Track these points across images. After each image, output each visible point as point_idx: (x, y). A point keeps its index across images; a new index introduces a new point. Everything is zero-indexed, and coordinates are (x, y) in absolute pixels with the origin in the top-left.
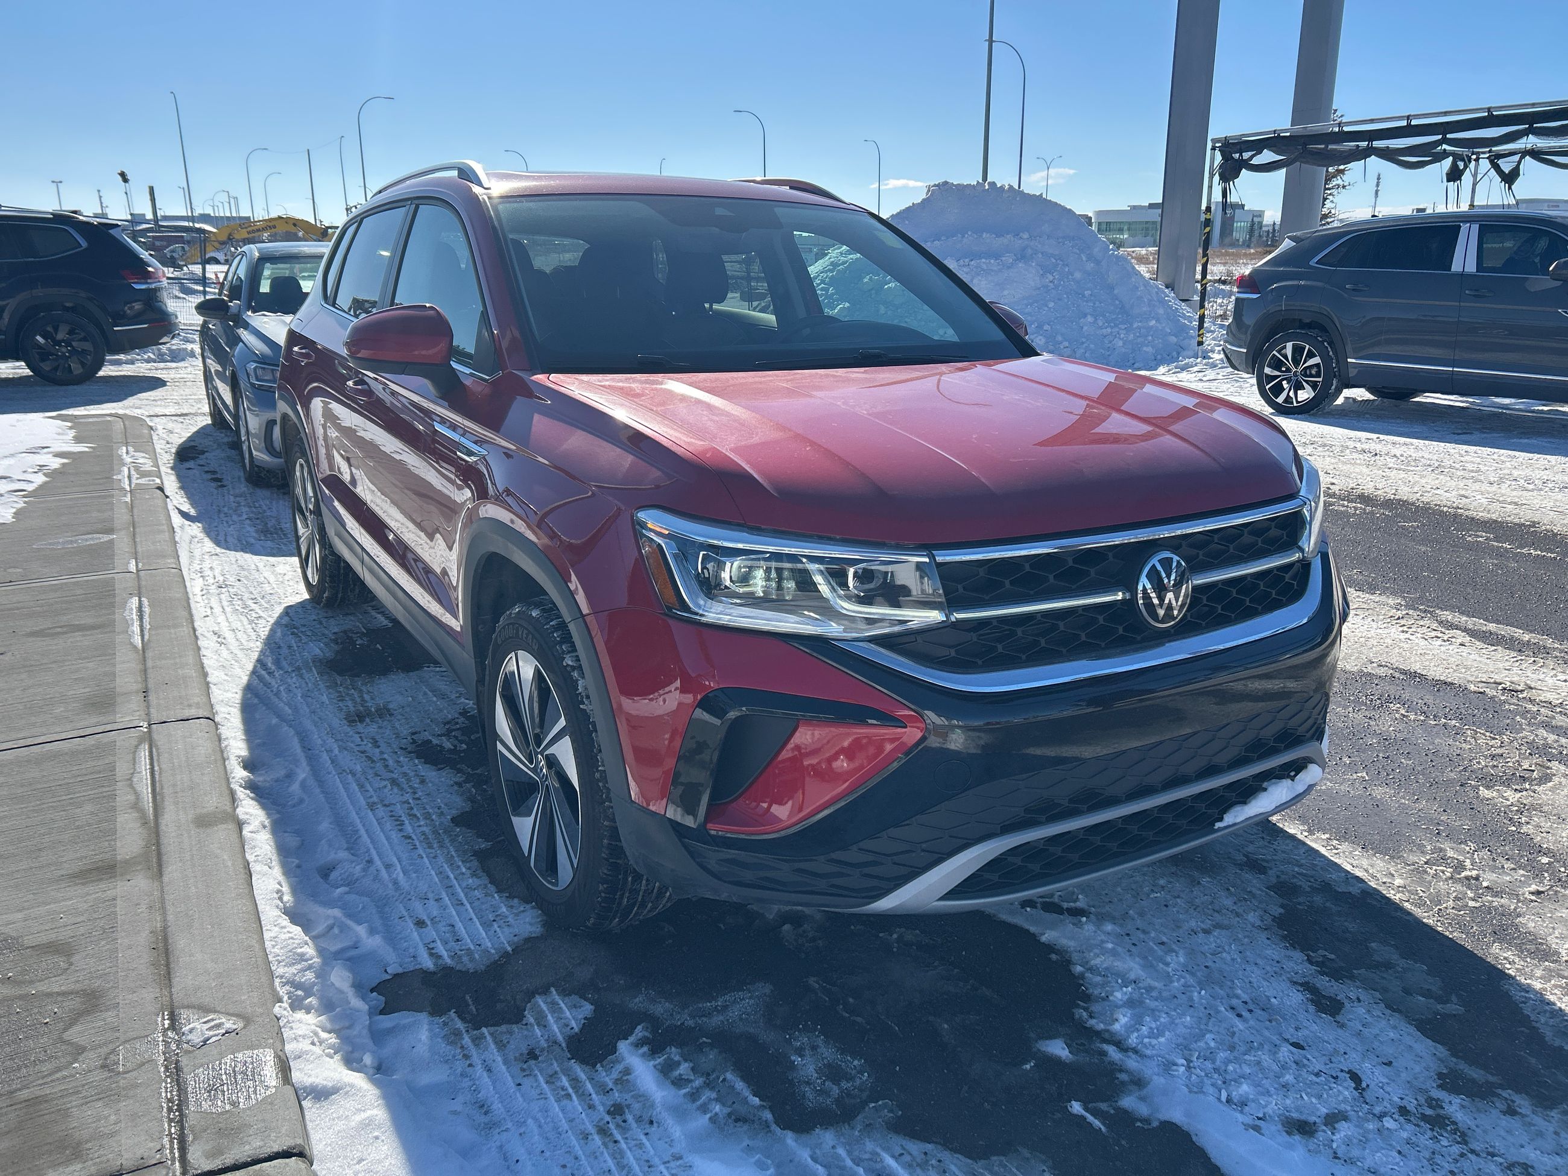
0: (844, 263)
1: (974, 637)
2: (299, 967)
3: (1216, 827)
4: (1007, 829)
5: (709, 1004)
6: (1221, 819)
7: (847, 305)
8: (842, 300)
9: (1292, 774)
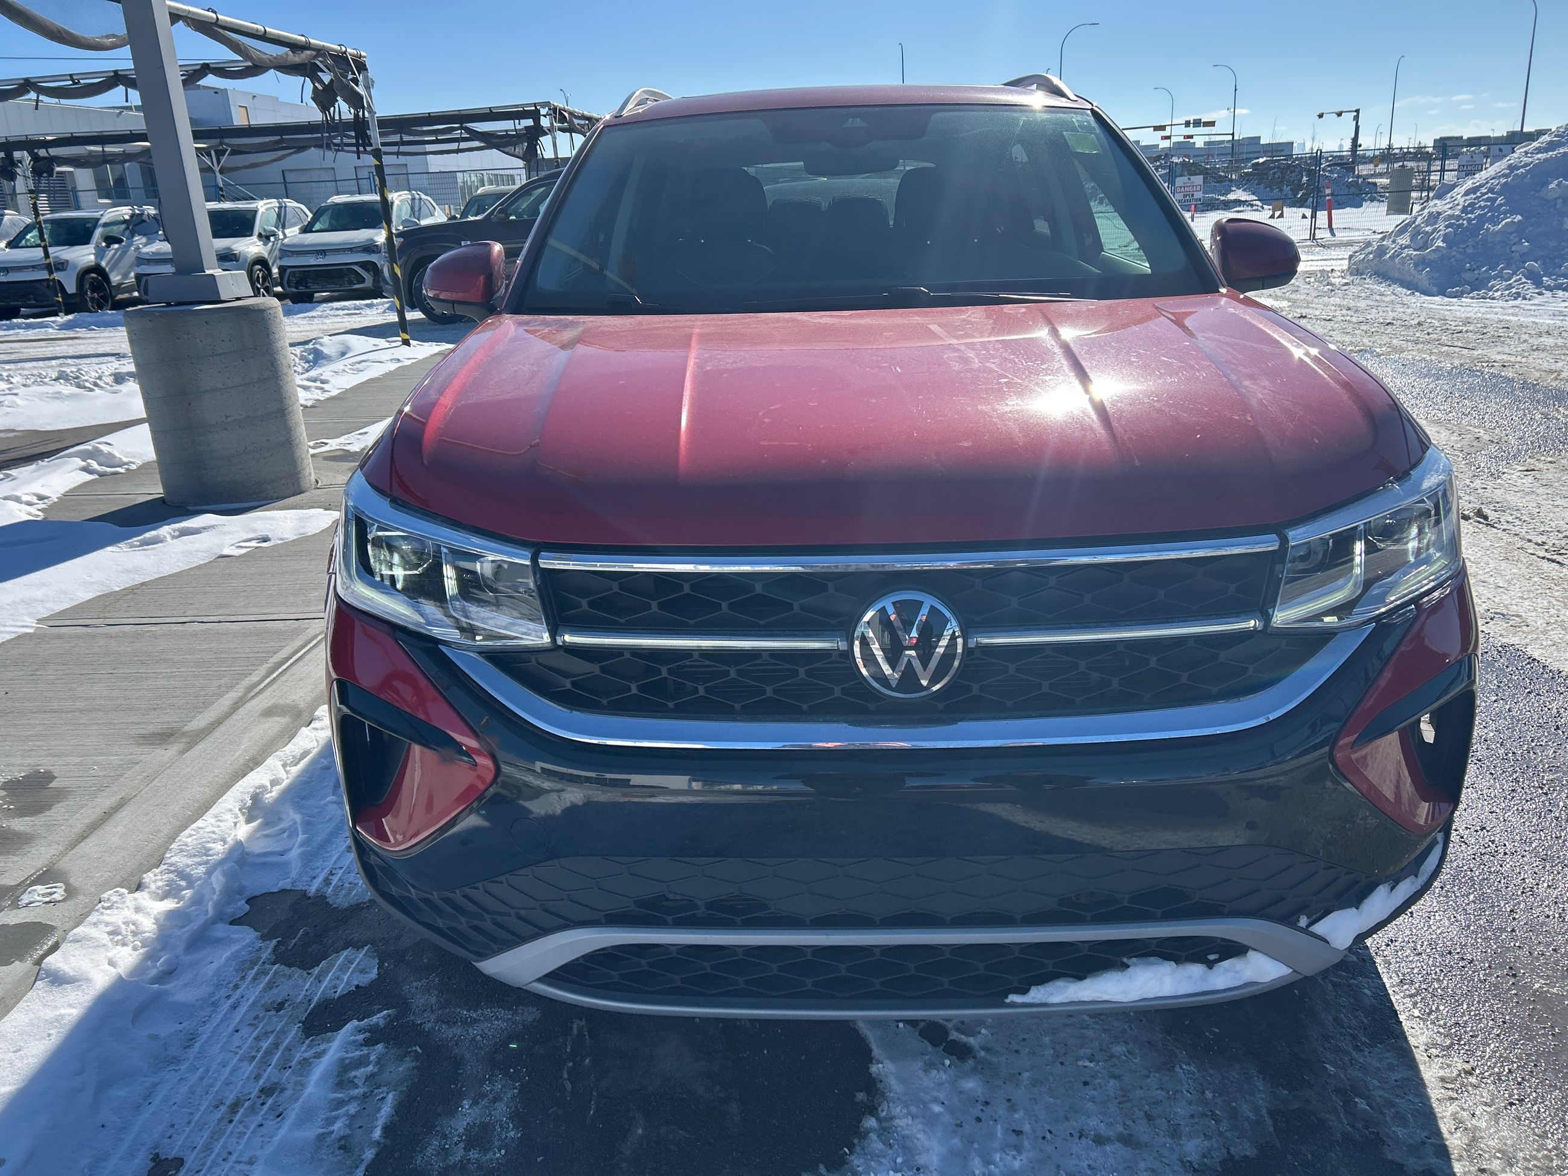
0: (1526, 165)
1: (594, 668)
2: (198, 860)
3: (1008, 1001)
4: (614, 920)
5: (465, 1012)
6: (1024, 991)
7: (1519, 217)
8: (1513, 212)
9: (1212, 957)
